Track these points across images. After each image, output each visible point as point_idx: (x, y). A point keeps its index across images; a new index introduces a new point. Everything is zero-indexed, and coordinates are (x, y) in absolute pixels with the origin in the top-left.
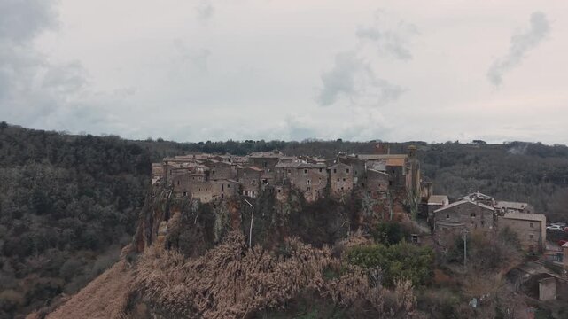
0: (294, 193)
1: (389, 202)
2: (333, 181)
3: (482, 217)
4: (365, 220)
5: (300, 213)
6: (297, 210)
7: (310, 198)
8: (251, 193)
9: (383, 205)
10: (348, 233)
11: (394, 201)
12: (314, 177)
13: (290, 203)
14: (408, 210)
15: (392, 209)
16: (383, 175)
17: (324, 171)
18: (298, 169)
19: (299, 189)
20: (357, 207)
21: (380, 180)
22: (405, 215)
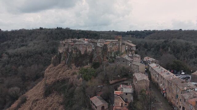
0: (78, 52)
1: (101, 56)
2: (87, 48)
3: (126, 63)
4: (94, 61)
5: (79, 57)
6: (78, 56)
7: (82, 53)
8: (70, 51)
9: (99, 57)
10: (89, 64)
11: (103, 55)
12: (83, 47)
13: (76, 54)
14: (107, 58)
15: (103, 58)
16: (100, 47)
17: (85, 45)
18: (80, 44)
19: (80, 50)
20: (92, 57)
21: (99, 49)
22: (107, 60)
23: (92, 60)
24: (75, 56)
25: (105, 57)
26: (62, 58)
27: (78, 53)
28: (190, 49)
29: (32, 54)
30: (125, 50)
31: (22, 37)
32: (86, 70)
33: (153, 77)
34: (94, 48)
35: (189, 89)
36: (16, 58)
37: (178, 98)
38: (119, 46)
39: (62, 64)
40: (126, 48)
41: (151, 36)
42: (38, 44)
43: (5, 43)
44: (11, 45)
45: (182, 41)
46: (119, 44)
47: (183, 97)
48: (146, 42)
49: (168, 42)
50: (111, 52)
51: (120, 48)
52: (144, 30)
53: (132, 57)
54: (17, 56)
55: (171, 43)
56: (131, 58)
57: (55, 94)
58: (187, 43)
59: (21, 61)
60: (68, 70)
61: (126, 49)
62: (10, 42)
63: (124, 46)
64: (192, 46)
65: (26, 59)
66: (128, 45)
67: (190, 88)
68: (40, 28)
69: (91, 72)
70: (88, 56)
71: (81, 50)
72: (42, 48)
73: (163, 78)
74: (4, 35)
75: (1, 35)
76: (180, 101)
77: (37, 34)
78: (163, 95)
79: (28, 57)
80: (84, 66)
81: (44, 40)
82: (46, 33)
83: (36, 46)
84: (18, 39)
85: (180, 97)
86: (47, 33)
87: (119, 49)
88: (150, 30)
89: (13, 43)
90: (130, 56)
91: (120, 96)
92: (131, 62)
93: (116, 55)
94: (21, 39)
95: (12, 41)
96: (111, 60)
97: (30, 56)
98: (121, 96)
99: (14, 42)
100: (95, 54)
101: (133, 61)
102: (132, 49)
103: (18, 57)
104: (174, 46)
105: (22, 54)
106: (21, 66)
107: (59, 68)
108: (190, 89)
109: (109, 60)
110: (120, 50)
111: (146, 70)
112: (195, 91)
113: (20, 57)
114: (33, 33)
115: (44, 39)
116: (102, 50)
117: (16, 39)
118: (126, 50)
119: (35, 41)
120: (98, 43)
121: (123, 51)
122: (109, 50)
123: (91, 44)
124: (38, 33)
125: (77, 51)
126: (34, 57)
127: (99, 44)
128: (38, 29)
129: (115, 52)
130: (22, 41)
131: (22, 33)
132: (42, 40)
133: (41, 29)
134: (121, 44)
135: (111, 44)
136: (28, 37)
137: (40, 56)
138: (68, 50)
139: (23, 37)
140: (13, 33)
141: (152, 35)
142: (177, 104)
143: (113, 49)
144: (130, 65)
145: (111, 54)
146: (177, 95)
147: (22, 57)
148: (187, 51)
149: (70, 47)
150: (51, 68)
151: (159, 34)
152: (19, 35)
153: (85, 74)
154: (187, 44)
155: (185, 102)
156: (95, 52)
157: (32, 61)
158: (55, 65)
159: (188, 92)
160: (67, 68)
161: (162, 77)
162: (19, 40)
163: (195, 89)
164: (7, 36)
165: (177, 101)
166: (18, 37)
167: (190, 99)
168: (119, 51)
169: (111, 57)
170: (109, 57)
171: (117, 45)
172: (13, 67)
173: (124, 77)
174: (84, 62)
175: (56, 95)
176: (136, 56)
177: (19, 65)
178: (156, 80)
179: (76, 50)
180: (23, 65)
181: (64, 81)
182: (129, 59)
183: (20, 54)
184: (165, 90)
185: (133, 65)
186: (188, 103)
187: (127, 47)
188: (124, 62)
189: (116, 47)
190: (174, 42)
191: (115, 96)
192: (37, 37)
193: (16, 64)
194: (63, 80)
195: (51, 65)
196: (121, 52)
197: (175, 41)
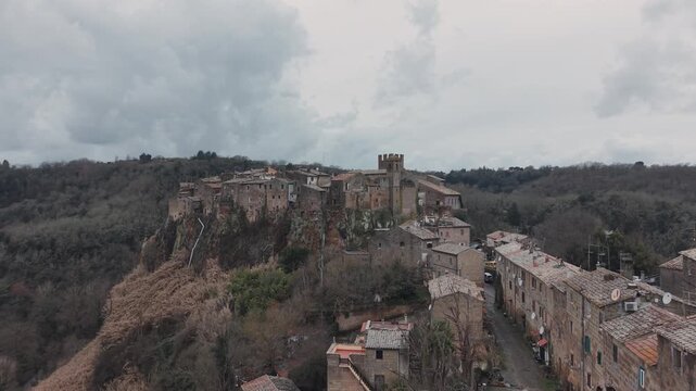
0: (235, 213)
1: (320, 225)
2: (269, 199)
3: (412, 247)
4: (293, 244)
5: (238, 234)
6: (235, 231)
7: (252, 218)
8: (208, 212)
9: (313, 228)
10: (271, 259)
11: (328, 223)
12: (254, 195)
13: (229, 223)
14: (343, 234)
15: (326, 233)
16: (316, 191)
17: (263, 187)
18: (242, 184)
19: (242, 208)
20: (284, 229)
21: (313, 198)
22: (341, 242)
23: (286, 243)
24: (223, 229)
25: (335, 231)
26: (179, 239)
27: (234, 217)
28: (676, 226)
29: (97, 244)
30: (414, 206)
31: (75, 189)
32: (252, 280)
33: (509, 294)
34: (295, 197)
35: (633, 299)
36: (35, 254)
37: (592, 349)
38: (390, 189)
39: (174, 263)
40: (418, 199)
41: (534, 186)
42: (126, 207)
43: (16, 206)
44: (33, 216)
45: (643, 195)
46: (391, 182)
47: (607, 338)
48: (514, 205)
49: (593, 200)
50: (357, 211)
51: (396, 196)
52: (511, 168)
53: (434, 227)
54: (40, 248)
55: (602, 203)
56: (433, 231)
57: (128, 378)
58: (663, 203)
59: (52, 266)
60: (190, 285)
61: (421, 202)
62: (31, 203)
63: (409, 192)
64: (682, 214)
65: (72, 259)
66: (429, 191)
67: (638, 295)
68: (143, 156)
69: (271, 284)
70: (271, 229)
71: (246, 207)
72: (136, 221)
73: (538, 285)
74: (17, 180)
75: (4, 181)
76: (599, 363)
77: (126, 175)
78: (542, 361)
79: (79, 251)
80: (252, 265)
81: (147, 196)
82: (156, 171)
83: (115, 215)
84: (62, 195)
85: (595, 347)
86: (162, 170)
87: (391, 200)
88: (531, 168)
89: (40, 210)
90: (426, 224)
91: (353, 366)
92: (430, 246)
93: (379, 225)
94: (73, 193)
95: (41, 201)
96: (358, 241)
97: (90, 249)
98: (357, 364)
99: (44, 206)
100: (297, 220)
101: (437, 239)
102: (441, 204)
103: (42, 252)
104: (613, 213)
105: (60, 241)
106: (48, 286)
107: (162, 277)
108: (638, 299)
109: (351, 241)
110: (395, 206)
111: (488, 274)
112: (661, 305)
113: (50, 251)
114: (115, 173)
115: (147, 191)
116: (325, 202)
117: (54, 193)
118: (419, 208)
119: (117, 199)
120: (309, 179)
121: (406, 211)
122: (349, 204)
123: (285, 181)
124: (131, 174)
125: (233, 211)
126: (103, 252)
127: (315, 180)
128: (135, 160)
129: (376, 212)
130: (75, 201)
131: (77, 174)
132: (141, 195)
133: (145, 158)
134: (396, 183)
135: (357, 182)
136: (96, 189)
137: (126, 248)
138: (199, 209)
139: (81, 187)
140: (46, 175)
141: (536, 182)
142: (589, 385)
143: (367, 199)
144: (424, 255)
145: (359, 217)
146: (587, 337)
147: (59, 250)
148: (662, 232)
149: (210, 198)
150: (133, 279)
151: (563, 178)
152: (67, 180)
153: (247, 292)
154: (664, 206)
155: (616, 359)
156: (299, 211)
157: (94, 268)
158: (151, 267)
159: (630, 312)
160: (188, 278)
161: (534, 280)
162: (64, 197)
163: (661, 297)
164: (25, 184)
165: (589, 370)
166: (63, 188)
167: (635, 338)
168: (391, 209)
169: (359, 231)
170: (349, 231)
171: (384, 184)
172: (20, 286)
173: (401, 304)
174: (254, 251)
175: (131, 382)
176: (451, 224)
177: (42, 281)
178: (518, 305)
179: (227, 208)
180: (59, 280)
181: (169, 324)
182: (425, 234)
183: (53, 242)
184: (547, 332)
185: (435, 256)
186: (628, 361)
187: (421, 194)
188: (402, 244)
189: (380, 194)
190: (613, 198)
191: (331, 363)
192: (127, 185)
193: (31, 275)
194: (165, 320)
195: (139, 269)
196: (399, 212)
197: (618, 196)
